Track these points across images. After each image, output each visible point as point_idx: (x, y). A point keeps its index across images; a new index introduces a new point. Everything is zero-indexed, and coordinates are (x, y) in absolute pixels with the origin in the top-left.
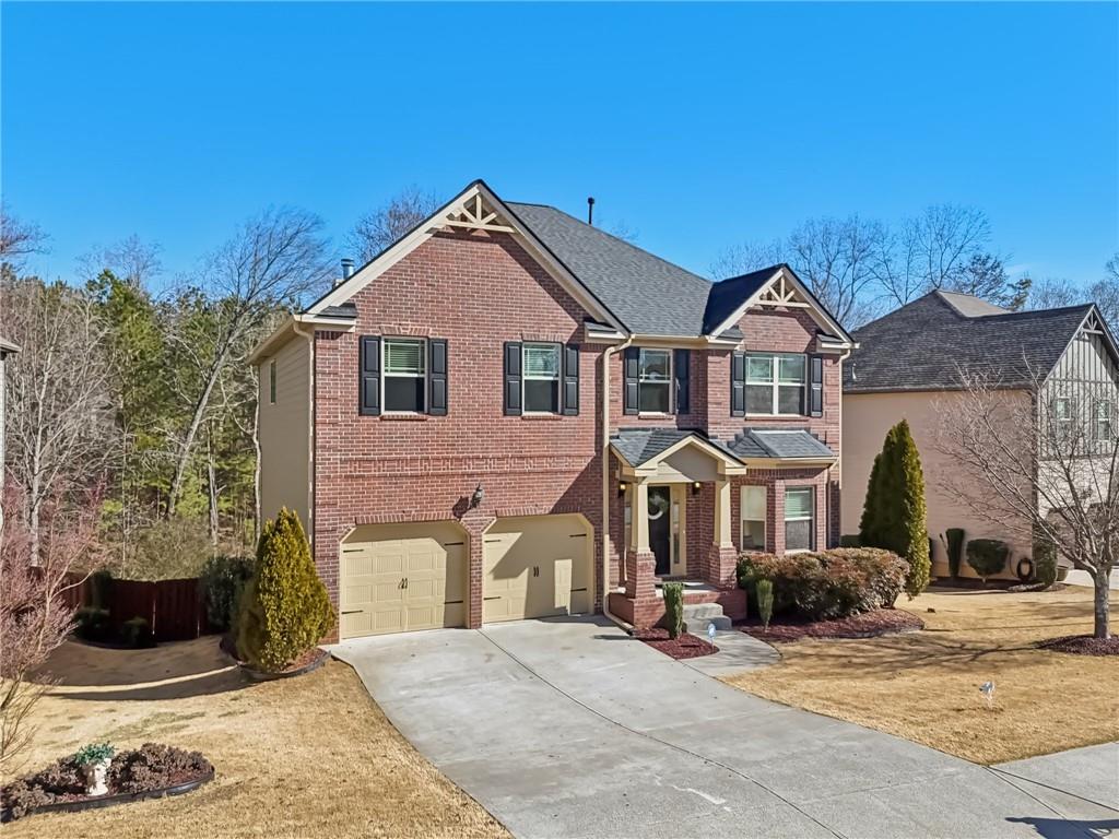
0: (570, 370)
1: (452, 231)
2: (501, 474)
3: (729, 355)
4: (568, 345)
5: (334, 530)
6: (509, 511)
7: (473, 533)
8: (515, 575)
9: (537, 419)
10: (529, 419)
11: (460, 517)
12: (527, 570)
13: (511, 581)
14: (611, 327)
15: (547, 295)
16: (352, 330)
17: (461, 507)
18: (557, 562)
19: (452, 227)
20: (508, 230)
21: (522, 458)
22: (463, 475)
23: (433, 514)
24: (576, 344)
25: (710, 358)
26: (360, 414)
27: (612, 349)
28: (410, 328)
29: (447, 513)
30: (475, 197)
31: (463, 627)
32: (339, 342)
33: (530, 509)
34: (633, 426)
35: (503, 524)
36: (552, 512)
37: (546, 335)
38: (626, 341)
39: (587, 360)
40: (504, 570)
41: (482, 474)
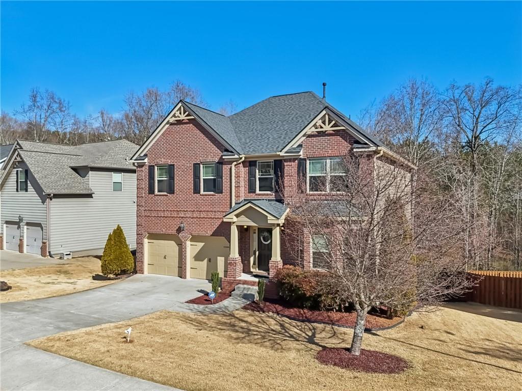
0: (219, 174)
1: (176, 122)
2: (193, 218)
3: (297, 161)
4: (217, 163)
5: (142, 234)
6: (195, 233)
7: (183, 241)
8: (202, 260)
9: (209, 195)
10: (203, 195)
11: (179, 234)
12: (206, 259)
13: (201, 262)
14: (233, 153)
15: (210, 142)
16: (146, 164)
17: (179, 230)
18: (218, 257)
19: (176, 120)
20: (192, 117)
21: (200, 211)
22: (180, 217)
23: (170, 232)
24: (221, 162)
25: (286, 164)
26: (149, 194)
27: (235, 163)
28: (162, 161)
29: (174, 232)
30: (180, 107)
31: (181, 277)
32: (143, 169)
33: (203, 233)
34: (253, 198)
35: (195, 239)
36: (212, 235)
37: (209, 159)
38: (241, 158)
39: (226, 168)
40: (198, 257)
41: (186, 217)
